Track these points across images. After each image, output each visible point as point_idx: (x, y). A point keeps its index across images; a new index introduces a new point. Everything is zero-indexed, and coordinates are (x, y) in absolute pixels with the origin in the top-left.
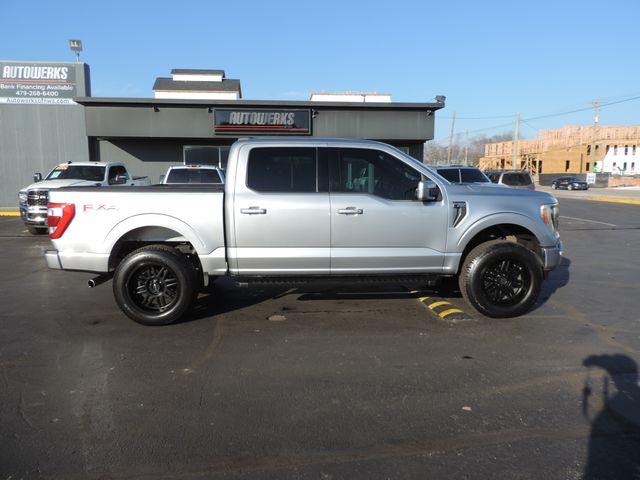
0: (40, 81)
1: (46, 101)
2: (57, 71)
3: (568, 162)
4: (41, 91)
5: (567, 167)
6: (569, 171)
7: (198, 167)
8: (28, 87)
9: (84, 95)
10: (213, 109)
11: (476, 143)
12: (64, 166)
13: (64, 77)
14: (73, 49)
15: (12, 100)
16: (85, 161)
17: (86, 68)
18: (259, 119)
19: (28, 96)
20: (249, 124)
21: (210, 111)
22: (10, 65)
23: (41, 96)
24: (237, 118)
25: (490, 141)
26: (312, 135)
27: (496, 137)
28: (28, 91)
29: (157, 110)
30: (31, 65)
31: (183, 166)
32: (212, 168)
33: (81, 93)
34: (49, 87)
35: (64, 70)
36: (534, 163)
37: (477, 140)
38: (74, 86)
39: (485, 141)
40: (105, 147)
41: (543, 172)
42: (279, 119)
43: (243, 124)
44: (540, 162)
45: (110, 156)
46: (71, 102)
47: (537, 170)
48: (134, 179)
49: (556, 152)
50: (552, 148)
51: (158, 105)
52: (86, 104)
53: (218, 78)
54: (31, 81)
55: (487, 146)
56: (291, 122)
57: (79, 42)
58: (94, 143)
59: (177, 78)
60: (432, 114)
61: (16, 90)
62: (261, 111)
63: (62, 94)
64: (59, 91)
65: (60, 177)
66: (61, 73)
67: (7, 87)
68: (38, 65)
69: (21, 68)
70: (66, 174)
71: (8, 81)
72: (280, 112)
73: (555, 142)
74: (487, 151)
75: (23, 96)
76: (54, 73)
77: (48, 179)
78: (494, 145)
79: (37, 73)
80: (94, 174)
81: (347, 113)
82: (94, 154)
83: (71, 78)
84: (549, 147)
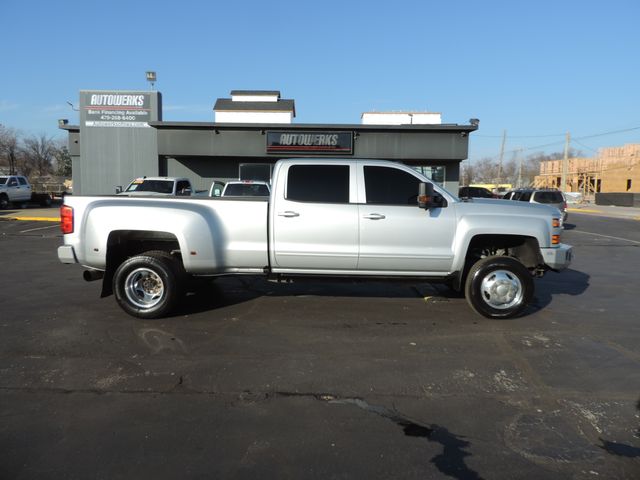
0: (121, 108)
1: (125, 125)
2: (135, 98)
3: (629, 182)
4: (121, 116)
5: (629, 186)
6: (630, 191)
7: (250, 183)
8: (111, 113)
9: (156, 119)
10: (266, 132)
11: (533, 160)
12: (140, 180)
13: (141, 104)
14: (149, 79)
15: (97, 123)
16: (155, 176)
17: (159, 95)
18: (306, 140)
19: (110, 120)
20: (297, 144)
21: (263, 133)
22: (97, 94)
23: (121, 120)
24: (286, 139)
25: (549, 159)
26: (353, 154)
27: (555, 154)
28: (110, 115)
29: (218, 133)
30: (114, 94)
31: (239, 182)
32: (263, 183)
33: (154, 118)
34: (128, 113)
35: (141, 98)
36: (592, 181)
37: (535, 157)
38: (149, 112)
39: (543, 159)
40: (172, 164)
41: (601, 191)
42: (325, 140)
43: (292, 145)
44: (599, 181)
45: (177, 173)
46: (146, 125)
47: (595, 190)
48: (197, 192)
49: (617, 171)
50: (613, 167)
51: (219, 128)
52: (158, 127)
53: (274, 99)
54: (113, 108)
55: (542, 164)
56: (335, 143)
57: (153, 74)
58: (163, 161)
59: (236, 99)
60: (466, 136)
61: (101, 115)
62: (308, 133)
63: (139, 118)
64: (137, 116)
65: (137, 190)
66: (138, 101)
67: (93, 112)
68: (120, 94)
69: (105, 96)
70: (142, 187)
71: (95, 107)
72: (326, 134)
73: (615, 160)
74: (542, 170)
75: (106, 120)
76: (133, 101)
77: (127, 191)
78: (550, 163)
79: (119, 101)
80: (163, 188)
81: (386, 135)
82: (163, 171)
83: (146, 105)
84: (609, 165)
